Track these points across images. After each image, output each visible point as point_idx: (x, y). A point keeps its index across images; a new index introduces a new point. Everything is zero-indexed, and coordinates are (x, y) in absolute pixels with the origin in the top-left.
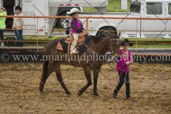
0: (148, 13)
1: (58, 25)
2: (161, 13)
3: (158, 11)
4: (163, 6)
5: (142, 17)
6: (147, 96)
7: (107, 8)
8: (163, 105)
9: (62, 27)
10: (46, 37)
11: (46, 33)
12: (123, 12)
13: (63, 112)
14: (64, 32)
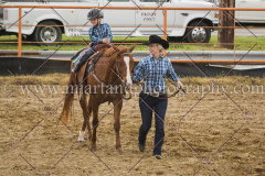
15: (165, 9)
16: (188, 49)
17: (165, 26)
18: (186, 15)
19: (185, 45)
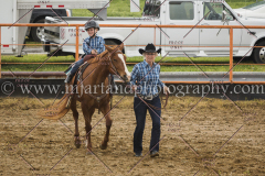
0: (172, 18)
1: (31, 37)
2: (192, 18)
3: (188, 14)
4: (195, 6)
5: (163, 24)
6: (172, 147)
7: (108, 11)
8: (196, 160)
9: (39, 41)
10: (13, 57)
11: (14, 50)
12: (132, 16)
13: (41, 172)
14: (42, 49)
15: (231, 28)
16: (255, 70)
17: (231, 45)
18: (253, 33)
19: (253, 66)
